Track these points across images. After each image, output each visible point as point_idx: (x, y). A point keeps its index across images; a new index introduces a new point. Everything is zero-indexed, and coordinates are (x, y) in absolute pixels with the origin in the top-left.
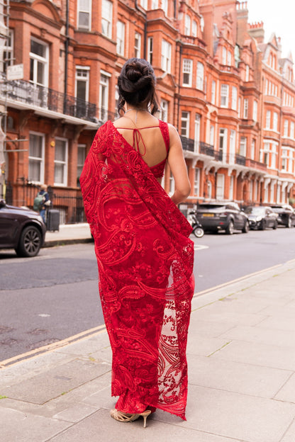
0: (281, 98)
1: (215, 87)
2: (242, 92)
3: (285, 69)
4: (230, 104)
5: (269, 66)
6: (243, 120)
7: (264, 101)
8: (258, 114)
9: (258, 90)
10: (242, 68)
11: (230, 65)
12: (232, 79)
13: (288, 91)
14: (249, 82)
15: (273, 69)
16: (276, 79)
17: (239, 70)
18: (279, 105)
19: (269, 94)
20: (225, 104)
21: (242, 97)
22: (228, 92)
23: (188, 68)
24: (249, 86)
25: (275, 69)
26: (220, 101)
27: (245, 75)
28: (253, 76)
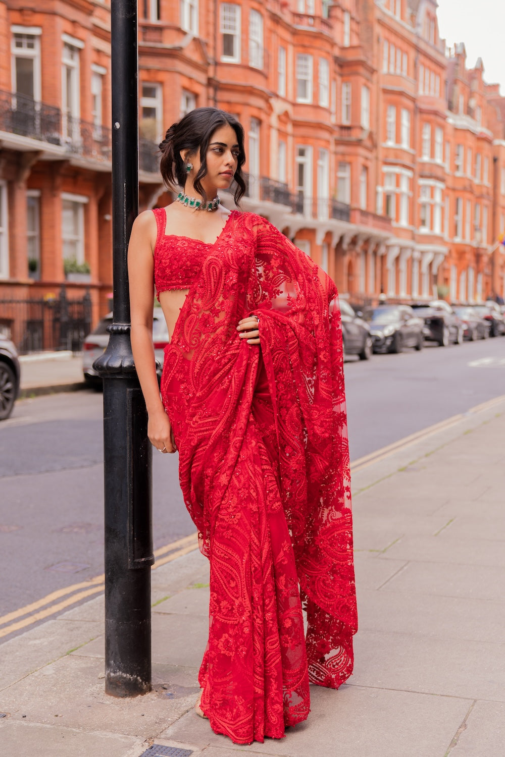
0: (416, 78)
1: (285, 60)
2: (337, 69)
3: (422, 17)
4: (316, 95)
5: (390, 13)
6: (343, 128)
7: (382, 85)
8: (371, 113)
9: (369, 63)
10: (336, 18)
11: (311, 12)
12: (318, 43)
13: (428, 62)
14: (352, 47)
15: (398, 18)
16: (403, 39)
17: (332, 22)
18: (411, 93)
19: (392, 70)
20: (305, 96)
21: (339, 79)
22: (310, 71)
23: (232, 23)
24: (351, 56)
25: (402, 17)
26: (295, 90)
27: (343, 33)
28: (358, 34)
